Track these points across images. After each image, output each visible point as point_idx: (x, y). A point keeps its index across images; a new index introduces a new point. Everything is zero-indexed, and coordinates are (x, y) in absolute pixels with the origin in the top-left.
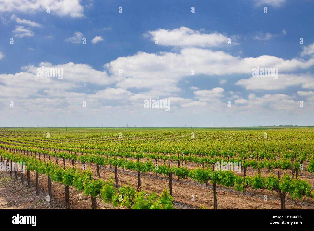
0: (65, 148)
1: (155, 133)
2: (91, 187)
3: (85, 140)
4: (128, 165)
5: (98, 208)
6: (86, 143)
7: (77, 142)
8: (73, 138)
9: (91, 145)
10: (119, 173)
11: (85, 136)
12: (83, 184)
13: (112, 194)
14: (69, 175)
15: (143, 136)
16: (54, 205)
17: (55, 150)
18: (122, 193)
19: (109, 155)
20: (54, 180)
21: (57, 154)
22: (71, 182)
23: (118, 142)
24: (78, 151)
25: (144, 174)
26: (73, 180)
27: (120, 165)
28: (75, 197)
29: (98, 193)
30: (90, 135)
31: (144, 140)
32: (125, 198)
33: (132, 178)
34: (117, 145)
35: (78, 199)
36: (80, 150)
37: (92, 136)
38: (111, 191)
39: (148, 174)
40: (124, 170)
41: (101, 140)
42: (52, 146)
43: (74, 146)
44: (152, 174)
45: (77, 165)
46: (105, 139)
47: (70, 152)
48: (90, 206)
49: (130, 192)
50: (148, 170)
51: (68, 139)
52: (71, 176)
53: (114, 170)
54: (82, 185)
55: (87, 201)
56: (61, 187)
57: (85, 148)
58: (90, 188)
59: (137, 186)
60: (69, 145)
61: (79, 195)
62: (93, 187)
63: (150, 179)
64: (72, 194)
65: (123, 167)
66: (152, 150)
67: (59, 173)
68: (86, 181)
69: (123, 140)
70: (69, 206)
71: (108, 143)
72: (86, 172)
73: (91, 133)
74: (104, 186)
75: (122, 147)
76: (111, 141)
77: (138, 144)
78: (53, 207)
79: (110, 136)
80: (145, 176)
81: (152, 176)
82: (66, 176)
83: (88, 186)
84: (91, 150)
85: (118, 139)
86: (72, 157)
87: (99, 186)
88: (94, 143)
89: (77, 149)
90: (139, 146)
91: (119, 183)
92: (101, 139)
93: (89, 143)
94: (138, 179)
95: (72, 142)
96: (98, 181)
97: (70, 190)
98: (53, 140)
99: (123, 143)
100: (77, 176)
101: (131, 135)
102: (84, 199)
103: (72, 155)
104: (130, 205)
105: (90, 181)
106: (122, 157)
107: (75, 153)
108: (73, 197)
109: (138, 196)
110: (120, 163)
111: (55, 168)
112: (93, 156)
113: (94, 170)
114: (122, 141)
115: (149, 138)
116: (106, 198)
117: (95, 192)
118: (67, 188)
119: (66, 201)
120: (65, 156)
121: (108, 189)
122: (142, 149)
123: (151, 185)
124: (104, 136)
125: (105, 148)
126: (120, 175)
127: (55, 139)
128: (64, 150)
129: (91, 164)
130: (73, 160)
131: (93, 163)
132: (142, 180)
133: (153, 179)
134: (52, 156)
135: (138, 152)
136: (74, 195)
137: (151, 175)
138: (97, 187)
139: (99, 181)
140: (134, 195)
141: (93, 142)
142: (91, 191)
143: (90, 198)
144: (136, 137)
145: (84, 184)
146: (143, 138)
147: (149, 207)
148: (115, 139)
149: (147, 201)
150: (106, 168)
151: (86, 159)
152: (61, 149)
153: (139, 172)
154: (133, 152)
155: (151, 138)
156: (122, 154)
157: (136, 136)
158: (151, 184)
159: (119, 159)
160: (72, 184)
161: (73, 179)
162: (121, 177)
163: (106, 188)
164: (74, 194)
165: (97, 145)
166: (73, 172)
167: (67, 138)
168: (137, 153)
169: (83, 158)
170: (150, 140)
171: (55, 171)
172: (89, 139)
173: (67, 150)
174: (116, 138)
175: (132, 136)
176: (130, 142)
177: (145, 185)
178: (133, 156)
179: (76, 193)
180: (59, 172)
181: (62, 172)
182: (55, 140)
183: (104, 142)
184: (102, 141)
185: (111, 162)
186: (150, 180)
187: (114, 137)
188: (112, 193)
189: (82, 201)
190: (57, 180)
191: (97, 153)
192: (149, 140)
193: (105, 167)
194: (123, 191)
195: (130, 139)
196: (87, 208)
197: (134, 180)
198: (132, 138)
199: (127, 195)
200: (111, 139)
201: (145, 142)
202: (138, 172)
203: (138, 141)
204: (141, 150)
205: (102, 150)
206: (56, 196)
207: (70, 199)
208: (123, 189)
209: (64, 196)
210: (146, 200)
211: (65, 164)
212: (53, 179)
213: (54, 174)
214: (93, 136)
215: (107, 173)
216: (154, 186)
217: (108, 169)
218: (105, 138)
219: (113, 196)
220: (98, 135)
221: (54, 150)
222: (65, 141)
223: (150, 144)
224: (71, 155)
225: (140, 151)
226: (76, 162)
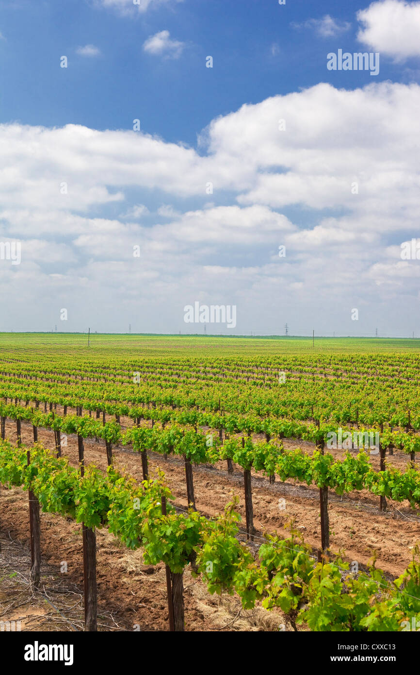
0: (85, 402)
1: (379, 358)
2: (165, 536)
3: (149, 375)
4: (287, 464)
5: (189, 603)
6: (151, 386)
7: (122, 383)
8: (108, 368)
9: (167, 393)
10: (257, 490)
11: (146, 363)
12: (141, 527)
13: (235, 564)
14: (96, 495)
15: (338, 366)
16: (47, 586)
17: (54, 408)
18: (268, 562)
19: (226, 429)
20: (48, 507)
21: (59, 421)
22: (102, 517)
23: (255, 383)
24: (125, 413)
25: (340, 497)
26: (110, 512)
27: (261, 466)
28: (115, 565)
29: (190, 557)
30: (163, 358)
31: (340, 379)
32: (277, 580)
33: (299, 508)
34: (250, 395)
35: (123, 570)
36: (131, 410)
37: (172, 362)
38: (233, 555)
39: (353, 495)
40: (274, 481)
41: (198, 378)
42: (44, 395)
43: (113, 395)
44: (366, 496)
45: (122, 457)
46: (211, 375)
47: (98, 417)
48: (161, 596)
49: (295, 563)
50: (354, 485)
51: (92, 371)
52: (103, 496)
53: (242, 479)
54: (138, 529)
55: (151, 578)
56: (72, 530)
57: (148, 403)
58: (164, 541)
59: (316, 535)
60: (98, 393)
61: (127, 558)
62: (172, 538)
63: (360, 513)
64: (106, 552)
65: (272, 471)
66: (370, 416)
67: (65, 485)
68: (151, 516)
69: (270, 380)
70: (96, 592)
71: (221, 386)
72: (149, 488)
73: (168, 352)
74: (209, 534)
75: (269, 403)
76: (231, 381)
77: (320, 393)
78: (43, 592)
79: (228, 364)
80: (345, 504)
81: (366, 503)
82: (88, 497)
83: (158, 534)
84: (168, 409)
85: (256, 376)
86: (106, 431)
87: (193, 537)
88: (175, 387)
89: (121, 406)
90: (324, 400)
91: (257, 524)
92: (199, 374)
93: (160, 385)
94: (319, 511)
95: (107, 383)
96: (189, 520)
97: (99, 541)
98: (45, 372)
99: (271, 388)
100: (123, 499)
101: (298, 363)
102: (143, 571)
103: (107, 425)
104: (295, 607)
105: (163, 518)
106: (268, 438)
107: (114, 417)
108: (107, 565)
109: (320, 578)
110: (262, 457)
111: (53, 469)
112: (172, 432)
113: (176, 478)
114: (269, 382)
115: (359, 373)
116: (214, 575)
117: (179, 554)
118: (89, 536)
119: (86, 574)
120: (82, 428)
121: (221, 546)
122: (335, 412)
123: (365, 535)
124: (211, 363)
125: (212, 406)
126: (259, 497)
127: (51, 372)
128: (79, 410)
129: (166, 457)
130: (108, 441)
131: (171, 454)
132: (333, 516)
133: (373, 514)
134: (44, 427)
135: (321, 422)
136: (110, 557)
137: (366, 500)
138: (184, 537)
139: (192, 520)
140: (309, 575)
141: (172, 384)
142: (165, 552)
143: (163, 571)
144: (315, 369)
145: (145, 527)
146: (339, 373)
147: (360, 619)
148: (245, 374)
149: (353, 596)
150: (215, 469)
151: (150, 439)
152: (70, 405)
153: (324, 491)
154: (303, 419)
155: (366, 373)
156: (266, 427)
157: (316, 367)
158: (366, 531)
159: (258, 443)
160: (104, 522)
161: (109, 509)
162: (262, 504)
163: (214, 544)
164: (112, 553)
165: (187, 393)
166: (109, 485)
167: (89, 369)
168: (318, 424)
169: (142, 437)
170: (362, 381)
171: (51, 479)
172: (161, 373)
173: (90, 409)
174: (250, 371)
175: (300, 365)
176: (296, 387)
177: (344, 533)
178: (303, 435)
179: (117, 552)
180: (63, 482)
181: (75, 483)
182: (51, 376)
183: (208, 385)
184: (204, 379)
185: (231, 452)
186: (361, 516)
187: (243, 368)
188: (234, 562)
189: (137, 578)
190: (58, 508)
191: (185, 420)
192: (359, 381)
193: (211, 468)
194: (270, 557)
195: (294, 375)
196: (151, 602)
197: (306, 514)
198: (301, 372)
199: (285, 570)
200: (233, 374)
201: (344, 386)
202: (321, 489)
203: (321, 383)
204: (332, 414)
205: (204, 409)
206: (53, 558)
207: (98, 568)
208: (271, 548)
209: (78, 558)
210: (348, 593)
211: (85, 453)
212: (46, 504)
213: (48, 487)
214: (174, 365)
215: (218, 487)
216: (373, 539)
217: (222, 476)
218: (214, 370)
219: (236, 573)
220: (188, 361)
221: (48, 405)
222: (82, 379)
223: (363, 393)
224: (102, 427)
225: (328, 418)
226: (117, 446)
